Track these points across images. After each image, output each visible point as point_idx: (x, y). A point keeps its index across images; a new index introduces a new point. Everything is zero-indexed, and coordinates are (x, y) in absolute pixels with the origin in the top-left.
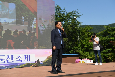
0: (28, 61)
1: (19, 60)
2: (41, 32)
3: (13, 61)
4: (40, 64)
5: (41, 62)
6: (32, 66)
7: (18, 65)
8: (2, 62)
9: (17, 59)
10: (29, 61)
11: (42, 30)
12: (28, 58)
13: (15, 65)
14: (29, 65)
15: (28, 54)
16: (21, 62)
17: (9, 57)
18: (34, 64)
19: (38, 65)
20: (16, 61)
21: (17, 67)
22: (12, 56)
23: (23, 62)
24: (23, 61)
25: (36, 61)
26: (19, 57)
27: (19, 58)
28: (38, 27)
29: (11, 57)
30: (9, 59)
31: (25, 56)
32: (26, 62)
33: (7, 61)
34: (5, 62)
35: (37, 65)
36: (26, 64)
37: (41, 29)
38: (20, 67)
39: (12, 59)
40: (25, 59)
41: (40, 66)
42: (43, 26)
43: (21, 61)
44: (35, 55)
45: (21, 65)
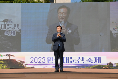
0: (98, 63)
1: (90, 61)
2: (115, 35)
3: (83, 62)
4: (113, 66)
5: (113, 65)
6: (104, 68)
7: (88, 66)
8: (73, 62)
9: (87, 60)
10: (100, 63)
11: (116, 34)
12: (98, 60)
13: (86, 66)
14: (99, 67)
15: (99, 57)
16: (92, 64)
17: (79, 58)
18: (106, 66)
19: (111, 67)
20: (86, 62)
21: (87, 67)
22: (83, 58)
23: (93, 64)
24: (93, 62)
25: (107, 64)
26: (90, 58)
27: (90, 60)
28: (111, 31)
29: (81, 59)
30: (79, 60)
31: (96, 58)
32: (97, 64)
33: (79, 62)
34: (76, 62)
35: (109, 67)
36: (97, 65)
37: (114, 32)
38: (91, 67)
39: (83, 60)
40: (96, 60)
41: (112, 68)
42: (117, 29)
43: (92, 62)
44: (107, 58)
45: (91, 66)
